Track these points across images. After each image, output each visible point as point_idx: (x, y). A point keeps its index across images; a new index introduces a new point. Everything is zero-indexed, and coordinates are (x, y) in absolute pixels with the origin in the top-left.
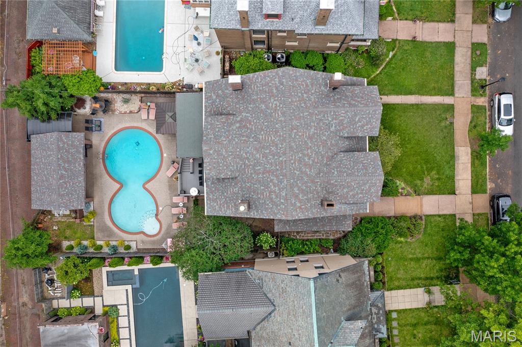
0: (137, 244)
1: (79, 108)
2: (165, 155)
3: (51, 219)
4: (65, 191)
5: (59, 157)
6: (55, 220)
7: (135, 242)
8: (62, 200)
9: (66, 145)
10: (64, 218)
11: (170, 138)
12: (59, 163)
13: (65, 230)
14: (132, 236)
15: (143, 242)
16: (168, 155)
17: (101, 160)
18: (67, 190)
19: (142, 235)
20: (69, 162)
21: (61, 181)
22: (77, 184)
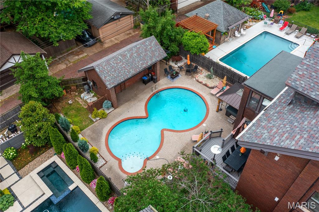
0: (104, 164)
1: (173, 61)
2: (204, 125)
3: (76, 96)
4: (114, 64)
5: (138, 46)
6: (76, 99)
7: (105, 162)
8: (105, 65)
9: (149, 47)
10: (83, 102)
11: (220, 118)
12: (134, 49)
13: (73, 109)
14: (110, 155)
15: (110, 169)
16: (207, 126)
17: (152, 93)
18: (115, 65)
19: (117, 162)
20: (139, 55)
21: (120, 57)
22: (126, 71)
